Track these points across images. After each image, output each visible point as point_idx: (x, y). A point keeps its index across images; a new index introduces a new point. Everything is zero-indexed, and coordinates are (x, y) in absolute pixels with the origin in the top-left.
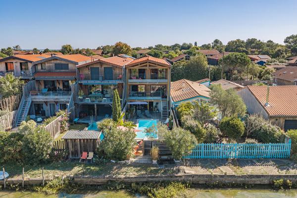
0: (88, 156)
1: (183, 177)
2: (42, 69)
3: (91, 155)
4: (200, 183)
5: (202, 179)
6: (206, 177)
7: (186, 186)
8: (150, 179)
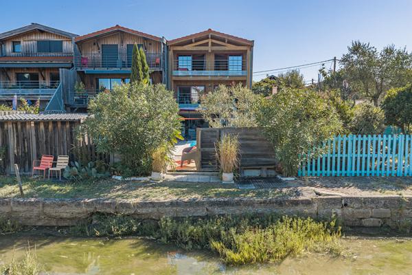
0: (54, 165)
1: (316, 205)
2: (14, 51)
3: (63, 162)
4: (366, 223)
5: (371, 212)
6: (385, 206)
7: (329, 227)
8: (217, 210)
